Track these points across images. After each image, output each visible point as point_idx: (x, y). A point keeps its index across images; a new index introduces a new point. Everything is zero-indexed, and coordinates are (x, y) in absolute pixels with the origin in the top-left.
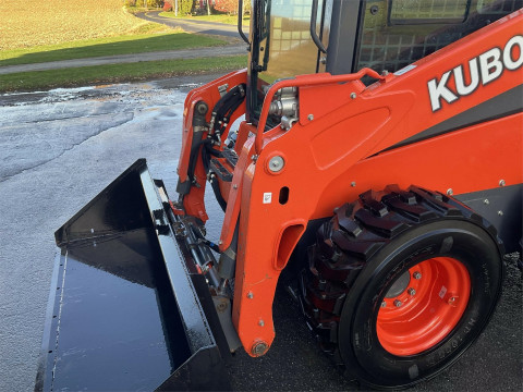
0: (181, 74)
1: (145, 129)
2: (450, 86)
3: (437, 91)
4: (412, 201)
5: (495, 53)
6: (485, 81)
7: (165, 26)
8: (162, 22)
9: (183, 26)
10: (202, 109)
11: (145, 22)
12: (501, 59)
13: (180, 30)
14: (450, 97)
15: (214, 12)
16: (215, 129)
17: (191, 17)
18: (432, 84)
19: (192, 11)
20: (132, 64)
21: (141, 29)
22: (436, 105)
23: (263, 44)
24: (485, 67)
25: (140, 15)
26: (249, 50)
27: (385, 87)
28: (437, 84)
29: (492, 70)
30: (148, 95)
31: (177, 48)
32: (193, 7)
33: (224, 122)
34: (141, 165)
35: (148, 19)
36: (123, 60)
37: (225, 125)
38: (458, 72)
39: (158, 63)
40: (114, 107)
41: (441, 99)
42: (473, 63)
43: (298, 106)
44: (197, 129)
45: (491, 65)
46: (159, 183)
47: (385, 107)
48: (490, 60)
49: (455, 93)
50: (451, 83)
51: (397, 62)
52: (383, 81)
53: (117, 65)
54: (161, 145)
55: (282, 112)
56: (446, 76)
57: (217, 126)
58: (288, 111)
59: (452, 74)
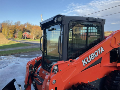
0: (20, 53)
1: (11, 68)
2: (86, 61)
3: (84, 62)
4: (83, 87)
5: (93, 54)
6: (92, 59)
7: (15, 41)
8: (14, 41)
9: (20, 42)
10: (31, 66)
11: (10, 41)
12: (94, 55)
13: (19, 43)
14: (86, 63)
15: (27, 38)
16: (34, 70)
17: (21, 40)
18: (83, 61)
19: (22, 38)
20: (7, 51)
21: (9, 42)
22: (84, 65)
23: (45, 51)
24: (92, 57)
25: (9, 39)
26: (42, 53)
27: (75, 62)
28: (84, 61)
29: (93, 57)
30: (12, 59)
31: (19, 47)
32: (22, 37)
33: (36, 68)
34: (14, 80)
35: (11, 40)
36: (5, 50)
37: (37, 69)
38: (87, 58)
39: (14, 51)
40: (3, 62)
41: (85, 63)
42: (89, 56)
43: (58, 68)
44: (30, 71)
45: (93, 56)
46: (20, 85)
47: (75, 66)
48: (92, 55)
49: (87, 62)
50: (86, 60)
51: (75, 56)
52: (74, 61)
53: (3, 51)
54: (16, 72)
55: (55, 70)
56: (85, 59)
57: (35, 70)
58: (56, 69)
59: (86, 59)
